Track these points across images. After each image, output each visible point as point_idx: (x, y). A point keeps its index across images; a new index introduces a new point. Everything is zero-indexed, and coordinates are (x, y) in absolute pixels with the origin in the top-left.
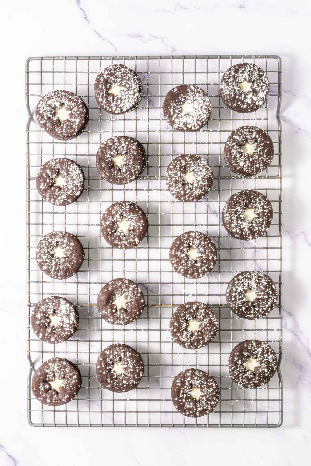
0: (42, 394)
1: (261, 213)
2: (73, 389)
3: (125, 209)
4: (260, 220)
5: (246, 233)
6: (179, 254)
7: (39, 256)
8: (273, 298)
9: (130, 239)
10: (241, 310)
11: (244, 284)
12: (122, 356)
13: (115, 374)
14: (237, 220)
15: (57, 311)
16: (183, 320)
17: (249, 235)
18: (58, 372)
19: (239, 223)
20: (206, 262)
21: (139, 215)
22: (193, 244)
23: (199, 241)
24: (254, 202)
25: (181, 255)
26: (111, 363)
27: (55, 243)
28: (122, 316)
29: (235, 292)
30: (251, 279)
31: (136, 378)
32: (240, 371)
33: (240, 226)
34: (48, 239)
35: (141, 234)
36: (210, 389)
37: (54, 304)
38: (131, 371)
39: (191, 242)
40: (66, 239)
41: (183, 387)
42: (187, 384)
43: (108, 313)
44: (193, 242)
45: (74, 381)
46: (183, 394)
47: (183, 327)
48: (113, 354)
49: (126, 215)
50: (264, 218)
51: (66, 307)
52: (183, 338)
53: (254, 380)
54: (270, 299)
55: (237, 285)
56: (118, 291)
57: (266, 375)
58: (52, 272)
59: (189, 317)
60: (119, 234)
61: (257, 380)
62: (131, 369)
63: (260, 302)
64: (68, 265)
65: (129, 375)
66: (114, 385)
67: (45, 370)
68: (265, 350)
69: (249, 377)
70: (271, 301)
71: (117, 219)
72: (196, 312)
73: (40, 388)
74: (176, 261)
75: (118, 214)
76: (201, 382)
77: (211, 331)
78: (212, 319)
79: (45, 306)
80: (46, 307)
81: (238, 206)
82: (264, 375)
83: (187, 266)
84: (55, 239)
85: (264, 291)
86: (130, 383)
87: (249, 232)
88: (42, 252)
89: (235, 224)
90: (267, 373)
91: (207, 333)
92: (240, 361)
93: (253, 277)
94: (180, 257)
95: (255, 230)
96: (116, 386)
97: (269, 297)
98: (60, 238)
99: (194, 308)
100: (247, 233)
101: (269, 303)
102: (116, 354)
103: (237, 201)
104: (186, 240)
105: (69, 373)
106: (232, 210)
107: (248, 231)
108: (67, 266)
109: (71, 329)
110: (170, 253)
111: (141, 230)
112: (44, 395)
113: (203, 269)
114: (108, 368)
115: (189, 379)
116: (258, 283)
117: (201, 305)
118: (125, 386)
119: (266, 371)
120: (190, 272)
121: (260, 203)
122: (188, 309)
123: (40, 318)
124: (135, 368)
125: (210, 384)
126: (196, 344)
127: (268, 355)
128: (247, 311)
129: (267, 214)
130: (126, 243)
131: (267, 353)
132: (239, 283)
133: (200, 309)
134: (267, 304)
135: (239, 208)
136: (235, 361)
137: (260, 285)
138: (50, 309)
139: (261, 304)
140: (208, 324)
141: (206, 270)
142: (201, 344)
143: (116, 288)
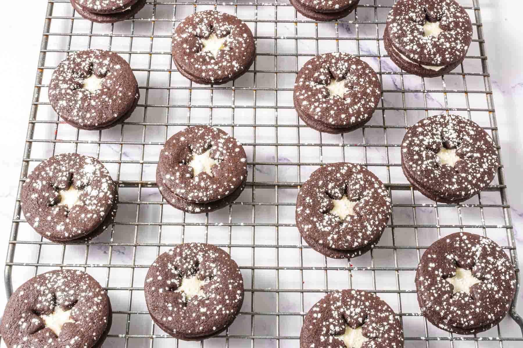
0: (23, 336)
1: (453, 23)
2: (90, 324)
3: (216, 16)
4: (451, 33)
5: (430, 51)
6: (312, 84)
7: (54, 85)
8: (490, 158)
9: (223, 62)
10: (432, 175)
11: (434, 132)
12: (201, 260)
13: (183, 294)
14: (412, 32)
15: (75, 176)
16: (322, 193)
17: (435, 54)
18: (63, 291)
19: (416, 36)
20: (362, 96)
21: (241, 25)
22: (337, 68)
23: (346, 64)
24: (439, 7)
25: (315, 86)
26: (176, 272)
27: (87, 66)
28: (202, 184)
29: (420, 146)
30: (446, 125)
31: (228, 302)
32: (443, 289)
33: (418, 41)
34: (74, 59)
35: (244, 56)
36: (384, 326)
37: (72, 162)
38: (217, 289)
39: (333, 65)
40: (108, 59)
41: (327, 320)
42: (335, 314)
43: (175, 179)
44: (336, 66)
45: (95, 307)
46: (327, 334)
47: (323, 206)
48: (181, 255)
49: (217, 25)
50: (458, 29)
51: (94, 169)
52: (324, 227)
53: (473, 306)
54: (485, 160)
55: (422, 133)
56: (197, 141)
57: (497, 296)
58: (75, 111)
59: (333, 188)
60: (203, 54)
61: (479, 307)
62: (218, 284)
63: (468, 164)
64: (107, 99)
65: (213, 296)
66: (180, 316)
67: (36, 285)
68: (489, 249)
69: (463, 302)
70: (487, 161)
71: (201, 30)
72: (347, 179)
73: (20, 323)
74: (306, 95)
75: (203, 24)
76: (363, 311)
77: (378, 212)
78: (380, 191)
79: (52, 167)
80: (55, 168)
81: (413, 12)
82: (492, 297)
83: (327, 102)
84: (88, 59)
85: (473, 146)
86: (215, 312)
87: (435, 50)
88: (61, 78)
89: (410, 37)
90: (498, 292)
91: (371, 216)
92: (440, 270)
93: (450, 121)
94: (314, 88)
95: (444, 47)
96: (184, 319)
97: (482, 157)
98: (97, 57)
99: (343, 171)
100: (432, 51)
101: (485, 166)
102: (187, 255)
103: (409, 4)
104: (325, 62)
105: (86, 292)
106: (402, 17)
107: (433, 48)
108: (104, 101)
109: (101, 206)
110: (296, 84)
111: (243, 49)
112: (25, 339)
113: (356, 107)
114: (169, 282)
115: (339, 304)
116: (459, 132)
117: (356, 167)
118: (203, 318)
119: (496, 289)
120: (332, 112)
121: (449, 10)
122: (331, 173)
123: (40, 189)
124: (227, 281)
125: (383, 315)
126: (349, 237)
127: (495, 258)
128: (445, 178)
129: (463, 25)
130: (216, 67)
131: (493, 254)
132: (426, 130)
133: (354, 172)
134: (481, 167)
135: (414, 14)
136: (430, 269)
137: (463, 135)
138: (63, 172)
139: (469, 166)
140: (372, 200)
141: (362, 109)
142: (359, 237)
143: (193, 138)
